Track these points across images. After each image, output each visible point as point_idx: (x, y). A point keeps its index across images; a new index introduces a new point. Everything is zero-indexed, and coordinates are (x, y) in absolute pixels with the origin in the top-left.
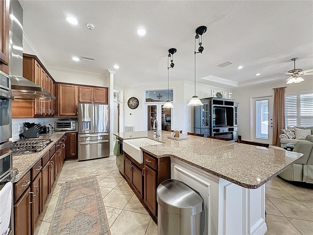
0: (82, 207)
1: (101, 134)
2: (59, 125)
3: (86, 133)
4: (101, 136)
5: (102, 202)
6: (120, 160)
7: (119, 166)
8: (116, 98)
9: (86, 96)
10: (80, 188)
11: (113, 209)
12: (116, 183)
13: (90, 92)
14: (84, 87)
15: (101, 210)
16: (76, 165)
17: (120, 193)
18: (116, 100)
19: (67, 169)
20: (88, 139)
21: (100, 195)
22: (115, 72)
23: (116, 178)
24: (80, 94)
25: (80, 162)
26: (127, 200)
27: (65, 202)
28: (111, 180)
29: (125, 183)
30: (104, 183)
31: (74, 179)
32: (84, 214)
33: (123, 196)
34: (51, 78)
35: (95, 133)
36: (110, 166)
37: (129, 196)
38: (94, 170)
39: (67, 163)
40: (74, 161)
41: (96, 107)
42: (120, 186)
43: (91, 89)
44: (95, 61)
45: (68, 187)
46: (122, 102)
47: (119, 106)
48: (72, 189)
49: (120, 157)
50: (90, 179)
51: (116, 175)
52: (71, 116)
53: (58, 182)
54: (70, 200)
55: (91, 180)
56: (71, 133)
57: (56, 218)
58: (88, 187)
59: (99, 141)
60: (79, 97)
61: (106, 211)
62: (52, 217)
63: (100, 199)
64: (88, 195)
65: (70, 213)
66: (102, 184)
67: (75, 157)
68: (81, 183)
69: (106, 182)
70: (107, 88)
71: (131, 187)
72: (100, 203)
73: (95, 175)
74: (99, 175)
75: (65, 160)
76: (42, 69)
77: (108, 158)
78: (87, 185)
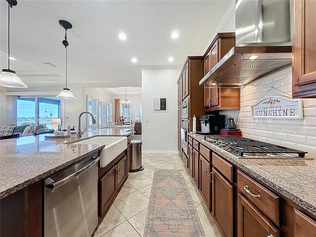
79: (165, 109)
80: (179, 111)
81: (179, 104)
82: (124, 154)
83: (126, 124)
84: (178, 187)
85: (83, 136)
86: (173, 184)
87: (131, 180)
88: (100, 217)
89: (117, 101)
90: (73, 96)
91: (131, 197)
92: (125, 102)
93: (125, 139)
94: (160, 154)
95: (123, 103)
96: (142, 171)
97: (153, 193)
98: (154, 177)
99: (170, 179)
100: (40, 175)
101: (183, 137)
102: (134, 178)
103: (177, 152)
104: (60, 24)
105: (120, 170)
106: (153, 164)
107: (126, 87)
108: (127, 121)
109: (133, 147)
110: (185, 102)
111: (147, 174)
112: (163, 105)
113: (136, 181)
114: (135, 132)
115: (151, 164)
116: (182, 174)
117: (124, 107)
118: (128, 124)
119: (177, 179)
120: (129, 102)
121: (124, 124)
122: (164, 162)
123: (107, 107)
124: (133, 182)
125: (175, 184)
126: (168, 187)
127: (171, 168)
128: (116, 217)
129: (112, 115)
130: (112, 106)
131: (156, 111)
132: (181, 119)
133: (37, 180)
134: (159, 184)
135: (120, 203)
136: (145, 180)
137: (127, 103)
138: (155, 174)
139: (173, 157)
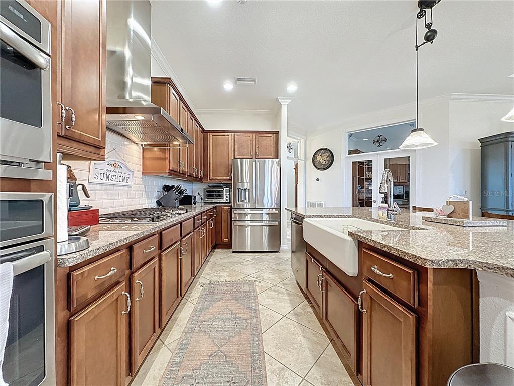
0: (223, 339)
1: (267, 211)
2: (209, 194)
3: (245, 207)
4: (268, 214)
5: (260, 341)
6: (299, 260)
7: (296, 271)
8: (292, 152)
9: (245, 148)
10: (227, 298)
11: (283, 369)
12: (289, 305)
13: (251, 141)
14: (242, 134)
15: (256, 360)
16: (228, 257)
17: (298, 330)
18: (292, 155)
19: (216, 261)
20: (248, 217)
21: (258, 323)
22: (290, 100)
23: (289, 294)
24: (236, 146)
25: (234, 254)
26: (314, 356)
27: (201, 318)
28: (280, 296)
29: (308, 310)
30: (267, 300)
31: (222, 280)
32: (225, 355)
33: (303, 340)
34: (197, 122)
35: (256, 208)
36: (281, 268)
37: (319, 347)
38: (254, 271)
39: (218, 253)
40: (226, 250)
41: (258, 164)
42: (297, 315)
43: (251, 136)
44: (255, 83)
45: (211, 291)
46: (302, 158)
47: (297, 167)
48: (216, 296)
49: (298, 254)
50: (244, 284)
51: (290, 289)
52: (224, 180)
53: (200, 281)
54: (209, 316)
55: (247, 288)
56: (223, 206)
57: (182, 347)
58: (240, 300)
59: (264, 223)
60: (234, 151)
61: (267, 368)
62: (177, 342)
63: (256, 332)
64: (238, 315)
65: (204, 345)
66: (264, 300)
67: (229, 246)
68: (230, 289)
69: (271, 299)
70: (277, 133)
71: (322, 324)
72: (257, 341)
73: (254, 279)
74: (260, 282)
75: (214, 247)
76: (182, 104)
77: (277, 254)
78: (239, 295)
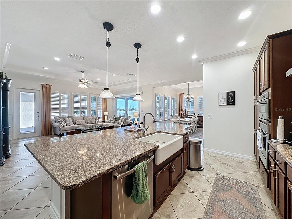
79: (233, 104)
80: (256, 107)
81: (256, 97)
82: (181, 152)
83: (189, 118)
84: (247, 209)
85: (147, 133)
86: (241, 202)
87: (188, 179)
88: (155, 207)
89: (181, 96)
90: (142, 99)
91: (186, 198)
92: (188, 96)
93: (181, 138)
94: (226, 156)
95: (186, 97)
96: (201, 172)
97: (211, 203)
98: (215, 183)
99: (237, 193)
100: (108, 170)
101: (260, 143)
102: (191, 177)
103: (253, 158)
104: (134, 47)
105: (174, 168)
106: (215, 167)
107: (189, 83)
108: (190, 115)
109: (191, 146)
110: (264, 97)
111: (207, 177)
112: (231, 99)
113: (193, 181)
114: (199, 125)
115: (213, 166)
116: (257, 193)
117: (187, 101)
118: (191, 117)
119: (247, 197)
120: (192, 96)
121: (186, 117)
122: (230, 168)
123: (171, 101)
124: (190, 181)
125: (244, 203)
126: (232, 203)
127: (240, 178)
128: (169, 212)
129: (177, 108)
130: (176, 100)
131: (220, 106)
132: (258, 118)
133: (106, 173)
134: (221, 194)
135: (174, 199)
136: (203, 184)
137: (190, 97)
138: (216, 180)
139: (245, 164)
